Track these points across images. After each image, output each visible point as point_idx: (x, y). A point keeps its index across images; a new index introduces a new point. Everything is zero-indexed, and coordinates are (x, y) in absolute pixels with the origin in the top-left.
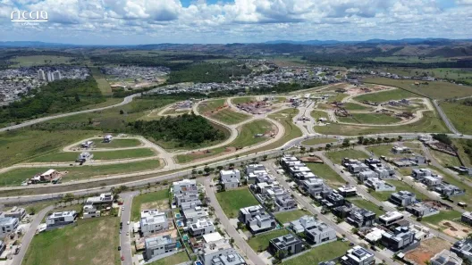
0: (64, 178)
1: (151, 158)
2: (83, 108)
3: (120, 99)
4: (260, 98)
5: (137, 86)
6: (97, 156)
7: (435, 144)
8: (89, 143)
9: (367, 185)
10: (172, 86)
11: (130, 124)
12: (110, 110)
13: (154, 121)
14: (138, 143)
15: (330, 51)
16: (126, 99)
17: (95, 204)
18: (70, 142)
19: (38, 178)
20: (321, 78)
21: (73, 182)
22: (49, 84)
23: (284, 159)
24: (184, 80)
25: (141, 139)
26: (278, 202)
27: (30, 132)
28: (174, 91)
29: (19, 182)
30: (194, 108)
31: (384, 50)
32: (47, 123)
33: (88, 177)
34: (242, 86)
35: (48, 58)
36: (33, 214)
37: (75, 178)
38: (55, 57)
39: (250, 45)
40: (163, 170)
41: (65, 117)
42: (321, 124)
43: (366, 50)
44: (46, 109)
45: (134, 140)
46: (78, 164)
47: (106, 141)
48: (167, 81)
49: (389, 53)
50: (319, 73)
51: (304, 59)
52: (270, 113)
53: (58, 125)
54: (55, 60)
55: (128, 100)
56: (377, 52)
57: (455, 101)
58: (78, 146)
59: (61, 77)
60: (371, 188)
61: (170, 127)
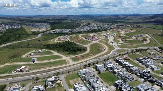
0: (30, 69)
1: (61, 59)
2: (23, 39)
3: (36, 36)
4: (92, 35)
5: (40, 30)
6: (38, 59)
7: (160, 51)
8: (33, 53)
9: (150, 68)
10: (54, 30)
11: (45, 45)
12: (35, 40)
13: (54, 44)
14: (52, 53)
15: (103, 18)
16: (38, 35)
17: (51, 81)
18: (24, 53)
19: (19, 70)
20: (107, 27)
21: (34, 71)
22: (7, 30)
23: (117, 59)
24: (57, 28)
25: (52, 51)
26: (126, 77)
27: (5, 49)
28: (56, 32)
29: (10, 72)
30: (68, 39)
31: (121, 18)
32: (11, 45)
33: (40, 68)
34: (80, 30)
35: (3, 20)
36: (24, 87)
37: (34, 69)
38: (5, 20)
39: (76, 15)
40: (69, 65)
41: (17, 43)
42: (120, 44)
43: (115, 17)
44: (8, 40)
45: (50, 52)
46: (32, 63)
47: (39, 52)
48: (51, 28)
49: (123, 19)
50: (106, 25)
51: (95, 20)
52: (98, 40)
53: (15, 46)
54: (5, 21)
55: (39, 36)
56: (119, 18)
57: (156, 35)
58: (29, 55)
59: (10, 27)
60: (153, 70)
61: (61, 46)
